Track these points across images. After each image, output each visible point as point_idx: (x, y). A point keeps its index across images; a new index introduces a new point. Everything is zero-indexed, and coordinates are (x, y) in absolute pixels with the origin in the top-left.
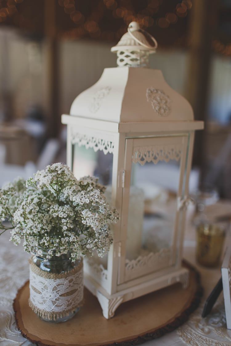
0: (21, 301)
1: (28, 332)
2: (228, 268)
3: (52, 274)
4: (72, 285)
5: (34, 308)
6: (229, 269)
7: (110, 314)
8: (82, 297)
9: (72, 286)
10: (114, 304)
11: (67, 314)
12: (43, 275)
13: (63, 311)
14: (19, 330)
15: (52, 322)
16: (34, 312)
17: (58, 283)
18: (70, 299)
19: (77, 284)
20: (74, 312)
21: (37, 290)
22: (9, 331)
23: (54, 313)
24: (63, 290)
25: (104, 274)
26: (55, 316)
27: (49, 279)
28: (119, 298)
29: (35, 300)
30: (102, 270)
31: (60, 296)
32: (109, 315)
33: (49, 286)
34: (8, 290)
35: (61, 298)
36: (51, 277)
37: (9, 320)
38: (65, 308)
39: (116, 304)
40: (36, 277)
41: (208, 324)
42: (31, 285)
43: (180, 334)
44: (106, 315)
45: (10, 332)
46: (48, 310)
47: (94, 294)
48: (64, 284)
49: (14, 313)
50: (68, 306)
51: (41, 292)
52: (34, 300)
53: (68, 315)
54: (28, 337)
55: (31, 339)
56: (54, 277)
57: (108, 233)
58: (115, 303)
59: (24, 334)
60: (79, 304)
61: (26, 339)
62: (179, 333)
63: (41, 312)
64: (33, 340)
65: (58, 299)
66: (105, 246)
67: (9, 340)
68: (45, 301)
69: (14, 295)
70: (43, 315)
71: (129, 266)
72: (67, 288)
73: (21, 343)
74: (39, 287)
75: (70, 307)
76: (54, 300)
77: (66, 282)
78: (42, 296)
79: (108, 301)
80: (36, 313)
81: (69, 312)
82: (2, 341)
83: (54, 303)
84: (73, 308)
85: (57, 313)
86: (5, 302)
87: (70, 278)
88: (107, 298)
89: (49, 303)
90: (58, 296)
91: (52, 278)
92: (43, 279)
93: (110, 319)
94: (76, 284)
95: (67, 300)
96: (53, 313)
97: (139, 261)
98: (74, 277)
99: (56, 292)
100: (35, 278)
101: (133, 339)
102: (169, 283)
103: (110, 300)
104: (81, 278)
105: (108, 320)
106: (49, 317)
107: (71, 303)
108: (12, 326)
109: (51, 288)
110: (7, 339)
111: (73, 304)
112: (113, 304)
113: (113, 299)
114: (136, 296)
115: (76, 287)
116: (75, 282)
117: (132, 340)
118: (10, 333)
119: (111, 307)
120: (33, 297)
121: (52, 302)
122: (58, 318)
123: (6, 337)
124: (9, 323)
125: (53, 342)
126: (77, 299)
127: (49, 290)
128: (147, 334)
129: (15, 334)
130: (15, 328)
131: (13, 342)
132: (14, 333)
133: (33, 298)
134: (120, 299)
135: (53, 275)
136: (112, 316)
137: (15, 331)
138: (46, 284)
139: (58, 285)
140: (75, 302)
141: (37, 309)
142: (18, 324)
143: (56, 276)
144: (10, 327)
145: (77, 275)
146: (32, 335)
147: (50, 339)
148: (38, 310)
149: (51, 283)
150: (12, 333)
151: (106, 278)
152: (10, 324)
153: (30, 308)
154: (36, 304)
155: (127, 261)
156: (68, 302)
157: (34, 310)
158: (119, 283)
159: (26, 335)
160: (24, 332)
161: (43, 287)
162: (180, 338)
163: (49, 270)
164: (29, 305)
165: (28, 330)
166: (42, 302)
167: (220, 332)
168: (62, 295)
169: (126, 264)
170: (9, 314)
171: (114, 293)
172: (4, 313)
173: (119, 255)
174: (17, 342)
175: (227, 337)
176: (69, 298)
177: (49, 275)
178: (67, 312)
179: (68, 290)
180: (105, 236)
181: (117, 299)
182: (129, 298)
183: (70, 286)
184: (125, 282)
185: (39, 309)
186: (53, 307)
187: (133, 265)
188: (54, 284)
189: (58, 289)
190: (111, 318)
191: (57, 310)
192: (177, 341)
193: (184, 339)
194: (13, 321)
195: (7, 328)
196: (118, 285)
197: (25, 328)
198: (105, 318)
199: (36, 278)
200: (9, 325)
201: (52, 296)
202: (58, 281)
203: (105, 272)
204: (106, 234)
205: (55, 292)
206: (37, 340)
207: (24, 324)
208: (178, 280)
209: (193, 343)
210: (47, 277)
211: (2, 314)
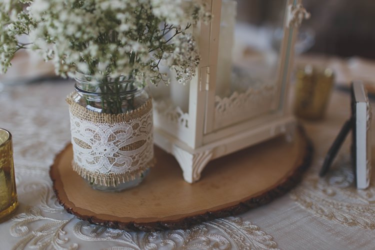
0: (62, 166)
1: (75, 206)
2: (366, 102)
3: (106, 114)
4: (137, 133)
5: (81, 172)
6: (368, 103)
7: (195, 176)
8: (152, 154)
9: (138, 135)
10: (201, 160)
11: (132, 177)
12: (91, 118)
13: (126, 173)
14: (60, 203)
15: (110, 189)
16: (81, 177)
17: (116, 129)
18: (136, 155)
19: (145, 132)
20: (142, 176)
21: (84, 143)
22: (46, 207)
23: (112, 177)
24: (124, 139)
25: (182, 120)
26: (114, 180)
27: (101, 123)
28: (207, 153)
29: (82, 159)
30: (179, 115)
31: (120, 149)
32: (193, 178)
33: (102, 134)
34: (43, 158)
35: (122, 152)
36: (104, 120)
37: (44, 193)
38: (128, 168)
39: (203, 160)
40: (79, 122)
41: (329, 185)
42: (74, 138)
43: (295, 198)
44: (188, 177)
45: (48, 207)
46: (102, 172)
47: (168, 151)
48: (126, 131)
49: (52, 182)
50: (134, 164)
51: (91, 145)
52: (80, 160)
53: (134, 178)
54: (75, 211)
55: (80, 214)
56: (109, 120)
57: (194, 44)
58: (202, 158)
59: (69, 208)
60: (148, 164)
61: (73, 216)
62: (292, 197)
63: (92, 176)
64: (82, 215)
65: (117, 154)
66: (189, 66)
67: (47, 218)
68: (97, 159)
69: (50, 162)
70: (96, 180)
71: (220, 107)
72: (131, 137)
73: (65, 221)
74: (86, 138)
75: (136, 167)
76: (112, 156)
77: (129, 128)
78: (93, 151)
79: (191, 156)
80: (85, 178)
81: (134, 175)
82: (37, 221)
83: (111, 160)
84: (141, 169)
85: (116, 176)
86: (38, 172)
87: (134, 122)
88: (190, 153)
89: (104, 161)
90: (117, 150)
91: (107, 122)
92: (91, 125)
93: (195, 183)
94: (143, 132)
95: (131, 156)
96: (110, 176)
97: (234, 100)
98: (140, 121)
99: (114, 143)
100: (78, 125)
101: (233, 206)
102: (272, 134)
103: (194, 156)
104: (150, 123)
105: (192, 184)
106: (105, 182)
107: (137, 161)
108: (50, 201)
109: (106, 137)
110: (44, 217)
111: (139, 162)
112: (199, 162)
113: (199, 155)
114: (231, 150)
115: (143, 137)
116: (142, 130)
117: (232, 208)
118: (47, 209)
119: (196, 166)
120: (78, 155)
121: (109, 158)
122: (119, 183)
123: (42, 215)
124: (45, 197)
125: (114, 216)
126: (146, 156)
127: (102, 141)
128: (252, 199)
129: (55, 211)
130: (55, 204)
131: (53, 221)
132: (54, 209)
133: (78, 157)
134: (209, 154)
135: (108, 115)
136: (197, 179)
137: (56, 206)
138: (97, 131)
139: (116, 133)
140: (143, 160)
141: (85, 173)
142: (59, 195)
143: (112, 118)
144: (47, 202)
145: (145, 117)
146: (81, 209)
147: (110, 213)
148: (87, 173)
149: (104, 129)
150: (51, 209)
151: (187, 126)
152: (47, 197)
153: (76, 173)
154: (83, 166)
155: (218, 99)
156: (133, 159)
157: (81, 175)
158: (205, 132)
159: (72, 209)
160: (68, 206)
161: (92, 138)
162: (296, 203)
163: (100, 110)
164: (72, 169)
165: (75, 204)
166: (93, 160)
167: (349, 193)
168: (123, 148)
169: (216, 104)
170: (45, 185)
171: (200, 147)
172: (37, 184)
173: (207, 88)
174: (60, 221)
175: (360, 199)
176: (134, 152)
177: (101, 117)
178: (132, 173)
179: (132, 141)
180: (189, 48)
181: (204, 154)
182: (220, 153)
183: (134, 134)
184: (215, 131)
185: (88, 171)
186: (110, 167)
187: (225, 105)
188: (110, 130)
189: (117, 139)
190: (197, 182)
191: (117, 171)
192: (294, 207)
193: (302, 205)
194: (52, 194)
195: (42, 204)
196: (204, 135)
197: (70, 201)
198: (187, 182)
199: (81, 124)
200: (45, 199)
201: (108, 149)
202: (116, 126)
203: (185, 116)
204: (190, 46)
205: (112, 143)
206: (90, 215)
207: (68, 195)
208: (283, 130)
209: (316, 208)
210: (98, 120)
211: (34, 187)
